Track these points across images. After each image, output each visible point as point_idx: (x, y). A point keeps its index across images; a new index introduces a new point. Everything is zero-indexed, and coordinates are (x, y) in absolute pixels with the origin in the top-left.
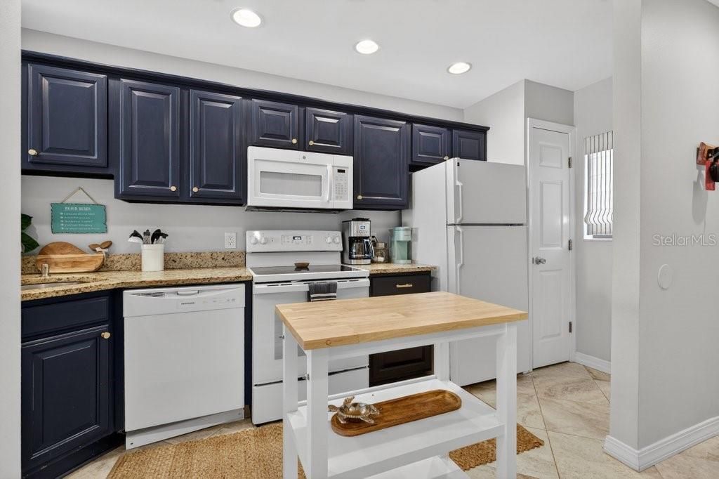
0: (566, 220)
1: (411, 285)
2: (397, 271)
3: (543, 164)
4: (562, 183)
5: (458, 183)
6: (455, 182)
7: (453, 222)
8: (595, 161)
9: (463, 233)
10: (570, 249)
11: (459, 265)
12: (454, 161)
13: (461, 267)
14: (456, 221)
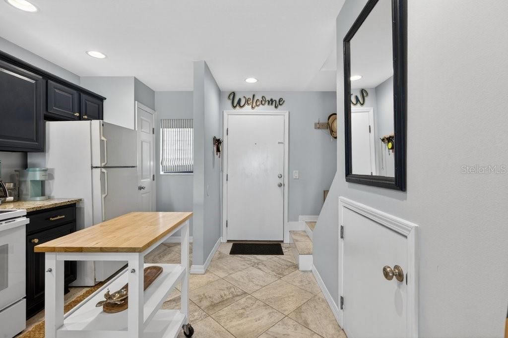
0: (152, 163)
1: (64, 216)
2: (51, 207)
3: (142, 130)
4: (150, 142)
5: (103, 138)
6: (100, 138)
7: (100, 166)
8: (166, 132)
9: (107, 173)
10: (154, 180)
11: (104, 196)
12: (100, 122)
13: (105, 198)
14: (101, 165)
